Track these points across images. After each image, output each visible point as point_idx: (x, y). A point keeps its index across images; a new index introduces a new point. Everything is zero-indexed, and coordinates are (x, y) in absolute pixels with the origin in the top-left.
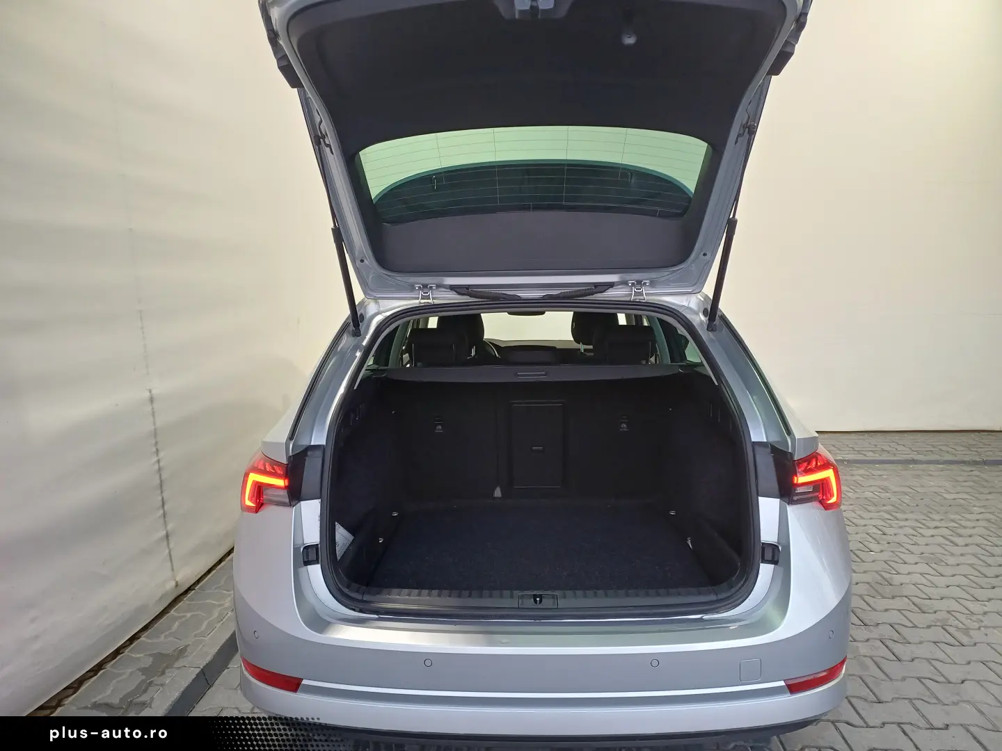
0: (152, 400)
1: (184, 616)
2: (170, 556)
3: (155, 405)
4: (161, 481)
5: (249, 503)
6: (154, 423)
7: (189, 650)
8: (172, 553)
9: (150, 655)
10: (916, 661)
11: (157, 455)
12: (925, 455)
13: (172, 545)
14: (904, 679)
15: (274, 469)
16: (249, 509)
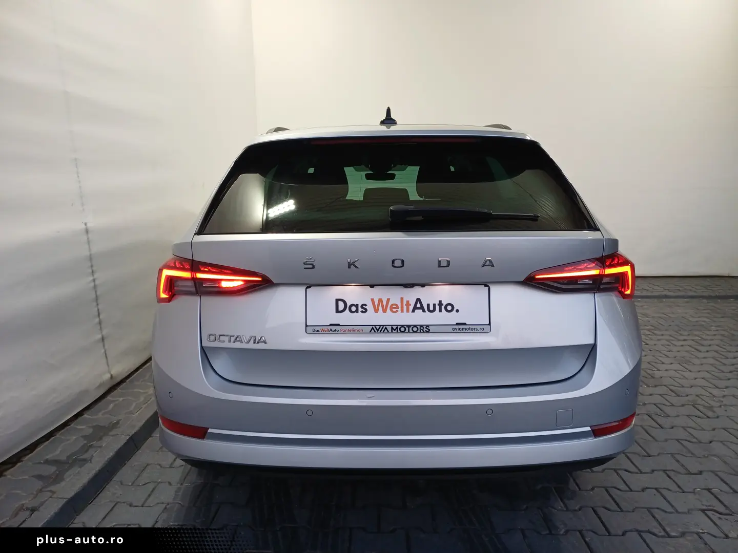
0: (87, 231)
1: (117, 400)
2: (106, 354)
3: (90, 235)
4: (97, 296)
5: (163, 296)
6: (90, 250)
7: (121, 422)
8: (107, 352)
9: (90, 427)
10: (675, 428)
11: (93, 275)
12: (674, 292)
13: (106, 347)
14: (666, 440)
15: (182, 265)
16: (163, 300)
